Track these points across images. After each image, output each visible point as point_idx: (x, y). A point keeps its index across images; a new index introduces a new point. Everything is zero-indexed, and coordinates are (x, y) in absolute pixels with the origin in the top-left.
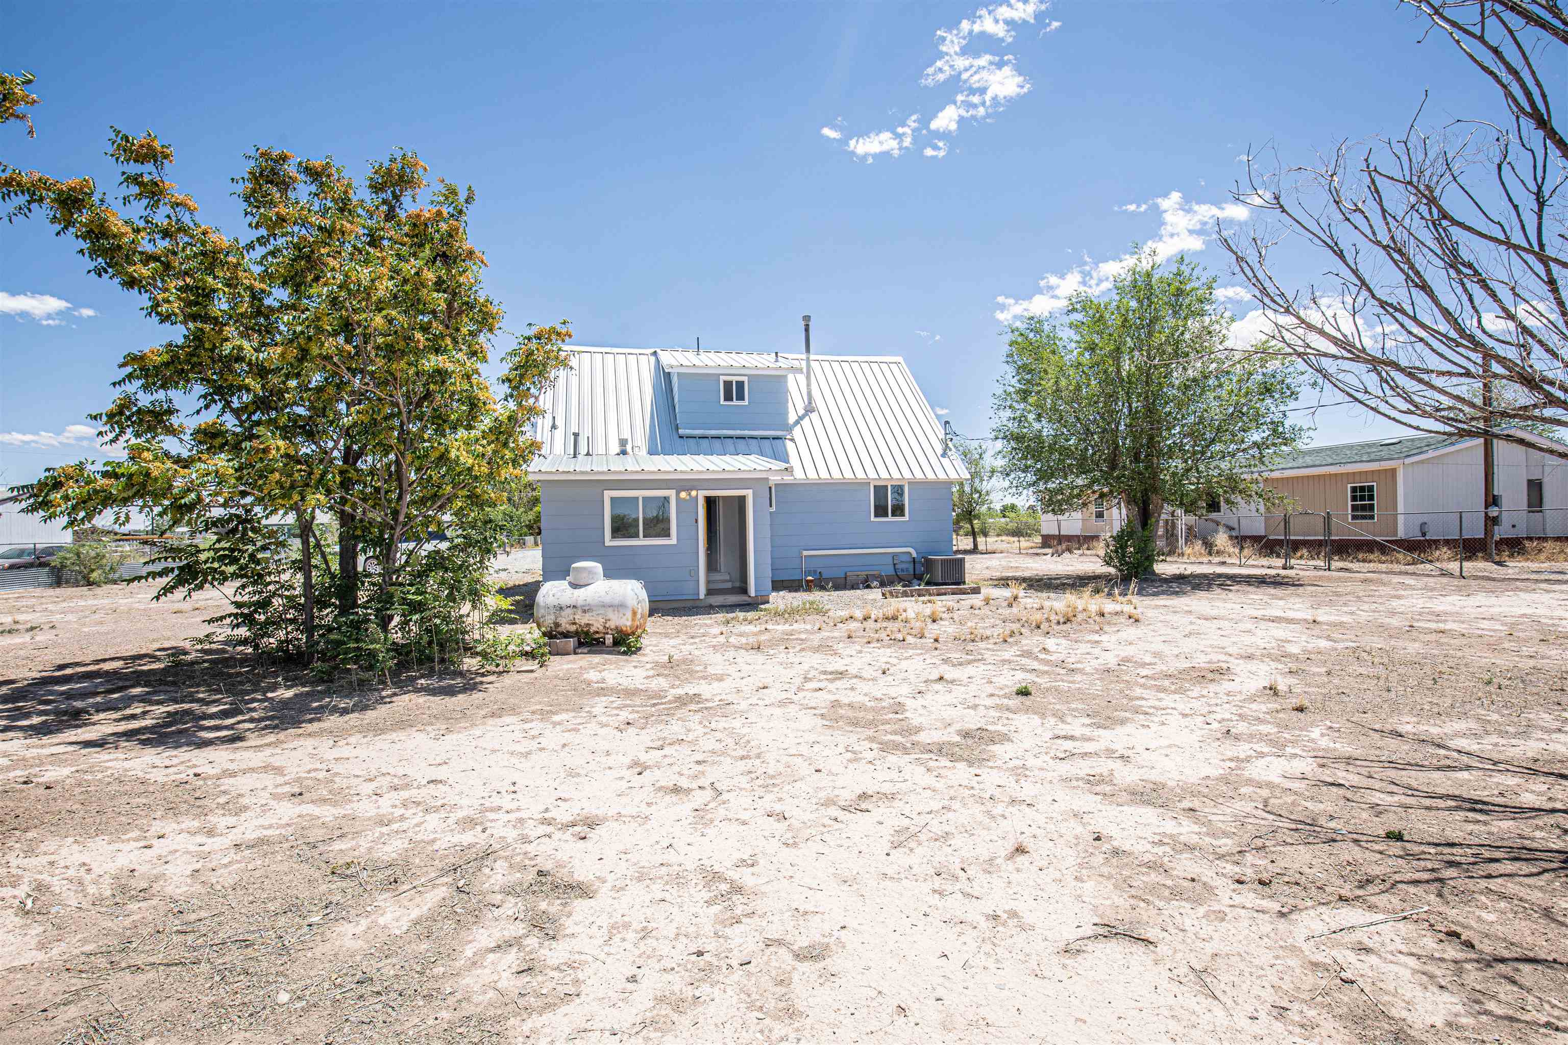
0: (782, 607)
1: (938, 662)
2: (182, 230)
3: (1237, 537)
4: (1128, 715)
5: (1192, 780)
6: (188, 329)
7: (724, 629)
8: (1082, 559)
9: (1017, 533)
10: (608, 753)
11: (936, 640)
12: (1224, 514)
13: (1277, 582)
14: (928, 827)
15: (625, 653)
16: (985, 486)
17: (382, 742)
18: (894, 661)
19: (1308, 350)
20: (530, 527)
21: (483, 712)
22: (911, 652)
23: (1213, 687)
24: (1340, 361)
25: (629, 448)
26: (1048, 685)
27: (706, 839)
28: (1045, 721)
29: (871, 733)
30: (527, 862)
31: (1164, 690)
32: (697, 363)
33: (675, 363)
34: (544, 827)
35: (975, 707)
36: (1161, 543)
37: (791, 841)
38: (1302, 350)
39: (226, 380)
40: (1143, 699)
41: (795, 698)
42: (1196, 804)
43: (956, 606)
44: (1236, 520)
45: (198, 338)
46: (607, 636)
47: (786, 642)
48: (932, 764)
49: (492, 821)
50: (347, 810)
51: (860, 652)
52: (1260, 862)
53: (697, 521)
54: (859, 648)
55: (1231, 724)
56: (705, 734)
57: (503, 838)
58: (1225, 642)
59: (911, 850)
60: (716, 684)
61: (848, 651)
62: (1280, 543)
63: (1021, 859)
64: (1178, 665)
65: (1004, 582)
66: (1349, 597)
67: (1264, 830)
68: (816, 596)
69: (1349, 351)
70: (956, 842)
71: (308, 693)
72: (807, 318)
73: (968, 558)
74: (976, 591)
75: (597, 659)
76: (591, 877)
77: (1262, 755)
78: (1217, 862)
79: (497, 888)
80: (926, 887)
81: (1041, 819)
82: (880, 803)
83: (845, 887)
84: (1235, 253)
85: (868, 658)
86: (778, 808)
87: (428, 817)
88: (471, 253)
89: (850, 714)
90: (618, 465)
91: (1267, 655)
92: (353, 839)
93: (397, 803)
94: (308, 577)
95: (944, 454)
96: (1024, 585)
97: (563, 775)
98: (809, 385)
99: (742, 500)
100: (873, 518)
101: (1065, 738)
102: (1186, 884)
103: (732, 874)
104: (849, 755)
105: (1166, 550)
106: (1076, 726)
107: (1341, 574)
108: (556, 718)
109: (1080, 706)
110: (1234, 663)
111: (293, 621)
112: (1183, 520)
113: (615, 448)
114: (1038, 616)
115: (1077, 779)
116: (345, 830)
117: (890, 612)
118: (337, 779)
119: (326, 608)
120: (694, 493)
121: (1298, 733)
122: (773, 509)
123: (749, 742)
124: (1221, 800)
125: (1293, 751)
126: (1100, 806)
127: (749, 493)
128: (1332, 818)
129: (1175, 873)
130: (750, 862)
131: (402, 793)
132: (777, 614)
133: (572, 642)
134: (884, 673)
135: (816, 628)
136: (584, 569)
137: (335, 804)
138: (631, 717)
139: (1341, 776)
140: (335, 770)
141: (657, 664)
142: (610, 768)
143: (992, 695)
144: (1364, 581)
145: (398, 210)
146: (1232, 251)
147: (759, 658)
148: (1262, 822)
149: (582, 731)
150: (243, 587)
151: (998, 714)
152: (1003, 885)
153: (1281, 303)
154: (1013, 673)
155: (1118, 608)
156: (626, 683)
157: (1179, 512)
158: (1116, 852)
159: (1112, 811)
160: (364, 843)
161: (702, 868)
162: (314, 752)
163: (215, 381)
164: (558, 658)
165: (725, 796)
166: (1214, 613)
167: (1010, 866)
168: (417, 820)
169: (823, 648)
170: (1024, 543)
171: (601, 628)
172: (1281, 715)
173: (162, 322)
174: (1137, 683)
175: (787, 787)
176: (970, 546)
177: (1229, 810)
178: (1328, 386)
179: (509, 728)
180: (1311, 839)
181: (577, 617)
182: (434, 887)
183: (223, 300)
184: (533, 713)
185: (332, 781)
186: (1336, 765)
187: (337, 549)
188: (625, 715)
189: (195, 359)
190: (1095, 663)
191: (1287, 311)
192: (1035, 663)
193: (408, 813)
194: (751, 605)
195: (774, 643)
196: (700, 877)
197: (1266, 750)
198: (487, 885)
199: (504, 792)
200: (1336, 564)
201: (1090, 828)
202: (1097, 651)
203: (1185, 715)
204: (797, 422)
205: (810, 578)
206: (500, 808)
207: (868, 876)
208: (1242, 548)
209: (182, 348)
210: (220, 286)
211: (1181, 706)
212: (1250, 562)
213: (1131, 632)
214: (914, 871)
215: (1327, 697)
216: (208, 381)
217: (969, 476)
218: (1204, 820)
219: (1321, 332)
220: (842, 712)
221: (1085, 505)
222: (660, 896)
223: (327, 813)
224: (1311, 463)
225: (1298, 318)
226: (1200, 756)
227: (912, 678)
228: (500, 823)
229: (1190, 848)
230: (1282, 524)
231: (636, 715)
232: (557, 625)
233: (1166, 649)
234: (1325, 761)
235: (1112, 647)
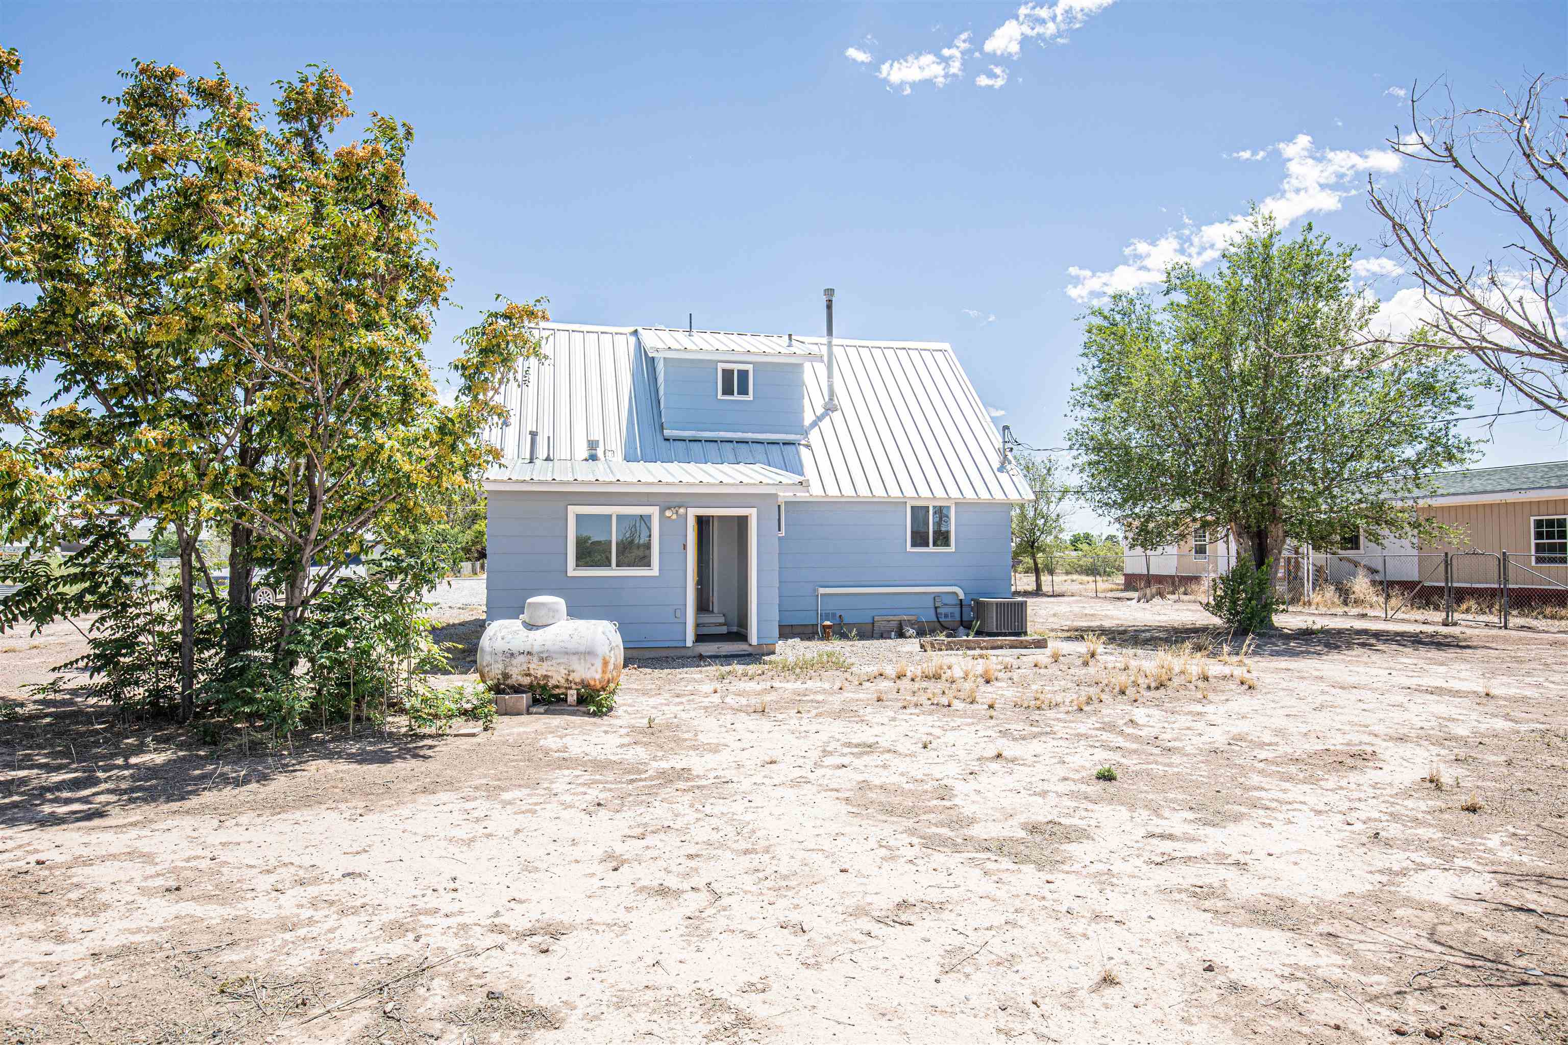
0: (791, 659)
1: (994, 735)
2: (36, 162)
3: (1381, 583)
4: (1243, 809)
5: (1330, 897)
6: (44, 289)
7: (718, 686)
8: (1177, 606)
9: (1092, 571)
10: (574, 842)
11: (991, 707)
12: (1367, 551)
13: (1438, 643)
14: (988, 947)
15: (594, 714)
16: (1054, 509)
17: (282, 823)
18: (937, 732)
19: (1484, 344)
20: (467, 550)
21: (411, 787)
22: (959, 721)
23: (1354, 777)
24: (1526, 359)
25: (600, 452)
26: (1138, 767)
27: (704, 955)
28: (1135, 815)
29: (910, 823)
30: (473, 981)
31: (1290, 778)
32: (690, 346)
33: (660, 345)
34: (494, 935)
35: (1044, 794)
36: (1281, 588)
37: (812, 961)
38: (1478, 343)
39: (92, 355)
40: (1262, 789)
41: (812, 776)
42: (1336, 928)
43: (1016, 663)
44: (1381, 560)
45: (57, 301)
46: (570, 692)
47: (798, 703)
48: (990, 866)
49: (428, 926)
50: (239, 910)
51: (894, 719)
52: (1426, 1008)
53: (685, 547)
54: (891, 714)
55: (1381, 825)
56: (698, 820)
57: (442, 949)
58: (1368, 719)
59: (967, 976)
60: (709, 757)
61: (878, 718)
62: (1439, 591)
63: (1110, 992)
64: (1307, 746)
65: (1078, 634)
66: (1534, 665)
67: (1429, 966)
68: (836, 646)
69: (1540, 346)
70: (1027, 966)
71: (184, 758)
72: (830, 292)
73: (1030, 601)
74: (1041, 644)
75: (556, 721)
76: (557, 1002)
77: (1421, 867)
78: (1368, 1005)
79: (435, 1014)
80: (988, 1025)
81: (1135, 943)
82: (925, 915)
83: (883, 1022)
84: (1392, 219)
85: (904, 728)
86: (795, 917)
87: (344, 921)
88: (414, 203)
89: (883, 798)
90: (586, 473)
91: (1424, 738)
92: (247, 947)
93: (304, 901)
94: (188, 609)
95: (1002, 469)
96: (1104, 638)
97: (517, 869)
98: (830, 376)
99: (743, 521)
100: (909, 548)
101: (1162, 836)
102: (1329, 1032)
103: (736, 1001)
104: (883, 852)
105: (1287, 597)
106: (1176, 822)
107: (1522, 634)
108: (506, 796)
109: (1180, 797)
110: (1381, 746)
111: (165, 665)
112: (1311, 558)
113: (582, 451)
114: (1122, 678)
115: (1180, 891)
116: (236, 937)
117: (931, 669)
118: (225, 870)
119: (208, 649)
120: (682, 511)
121: (1469, 840)
122: (783, 533)
123: (754, 832)
124: (1370, 924)
125: (1464, 864)
126: (1210, 927)
127: (752, 513)
128: (1521, 954)
129: (1313, 1017)
130: (760, 986)
131: (310, 889)
132: (786, 668)
133: (525, 699)
134: (925, 747)
135: (836, 687)
136: (543, 604)
137: (224, 902)
138: (602, 796)
139: (1531, 898)
140: (223, 858)
141: (633, 729)
142: (577, 862)
143: (1065, 779)
144: (1554, 643)
145: (316, 144)
146: (1387, 215)
147: (765, 724)
148: (1427, 955)
149: (540, 813)
150: (102, 619)
151: (1074, 804)
152: (1088, 1026)
153: (1451, 282)
154: (1091, 751)
155: (1227, 670)
156: (594, 752)
157: (1306, 548)
158: (1234, 987)
159: (1226, 933)
160: (262, 954)
161: (699, 994)
162: (195, 834)
163: (77, 356)
164: (506, 719)
165: (726, 901)
166: (1353, 680)
167: (1096, 1001)
168: (331, 923)
169: (845, 713)
170: (1103, 584)
171: (563, 681)
172: (1446, 816)
173: (9, 279)
174: (1253, 769)
175: (804, 891)
176: (1032, 587)
177: (1382, 938)
178: (1510, 389)
179: (445, 808)
180: (1493, 981)
181: (532, 666)
182: (354, 1011)
183: (90, 253)
184: (476, 788)
185: (219, 872)
186: (1523, 884)
187: (226, 572)
188: (594, 794)
189: (52, 328)
190: (1196, 740)
191: (1458, 293)
192: (1120, 739)
193: (318, 915)
194: (753, 657)
195: (782, 706)
196: (697, 1004)
197: (1428, 861)
198: (422, 1010)
199: (441, 891)
200: (1515, 620)
201: (1199, 954)
202: (1200, 726)
203: (1318, 812)
204: (814, 424)
205: (828, 623)
206: (437, 911)
207: (912, 1008)
208: (1388, 597)
209: (34, 312)
210: (87, 235)
211: (1312, 800)
212: (1399, 615)
213: (1244, 703)
214: (971, 1004)
215: (1507, 794)
216: (68, 356)
217: (1033, 497)
218: (1350, 949)
219: (1505, 322)
220: (872, 795)
221: (1183, 536)
222: (644, 1027)
223: (214, 913)
224: (1480, 489)
225: (1473, 302)
226: (1339, 865)
227: (962, 754)
228: (438, 929)
229: (1333, 986)
230: (1443, 565)
231: (608, 795)
232: (506, 676)
233: (1292, 726)
234: (1508, 877)
235: (1219, 722)
